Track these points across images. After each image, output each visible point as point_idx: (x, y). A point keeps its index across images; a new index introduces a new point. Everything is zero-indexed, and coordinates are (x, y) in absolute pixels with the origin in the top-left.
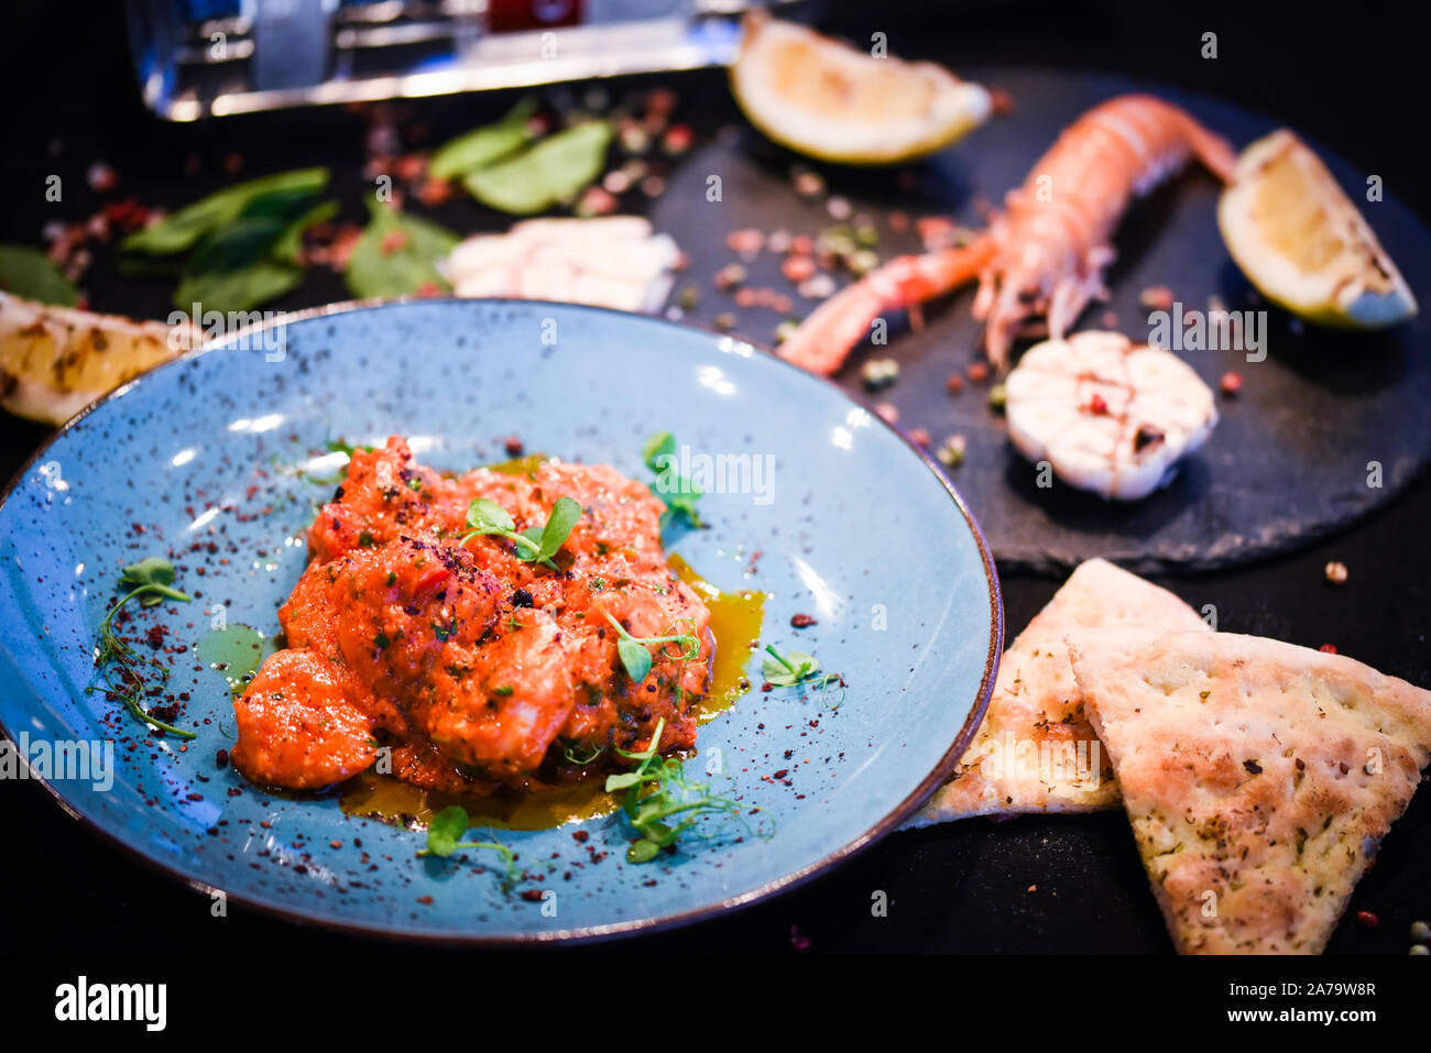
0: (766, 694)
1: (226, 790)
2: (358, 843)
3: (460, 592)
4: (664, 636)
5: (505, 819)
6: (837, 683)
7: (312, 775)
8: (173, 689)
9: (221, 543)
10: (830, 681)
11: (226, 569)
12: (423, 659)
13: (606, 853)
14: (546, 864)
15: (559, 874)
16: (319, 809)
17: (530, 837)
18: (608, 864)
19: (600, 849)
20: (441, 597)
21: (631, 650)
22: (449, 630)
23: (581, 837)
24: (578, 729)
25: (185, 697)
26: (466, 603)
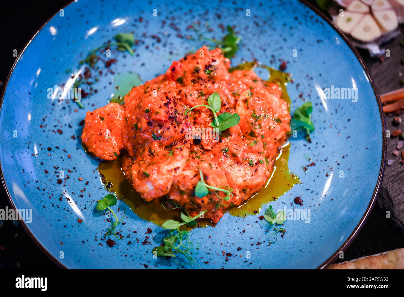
0: (258, 220)
1: (72, 135)
2: (87, 183)
3: (168, 129)
4: (220, 188)
5: (136, 207)
6: (282, 234)
7: (93, 151)
8: (95, 87)
9: (163, 41)
10: (281, 231)
11: (156, 51)
12: (145, 141)
13: (150, 243)
14: (129, 233)
15: (128, 240)
16: (90, 162)
17: (136, 219)
18: (147, 247)
19: (150, 240)
20: (161, 126)
21: (202, 187)
22: (157, 138)
23: (150, 231)
24: (172, 197)
25: (96, 91)
26: (168, 133)
